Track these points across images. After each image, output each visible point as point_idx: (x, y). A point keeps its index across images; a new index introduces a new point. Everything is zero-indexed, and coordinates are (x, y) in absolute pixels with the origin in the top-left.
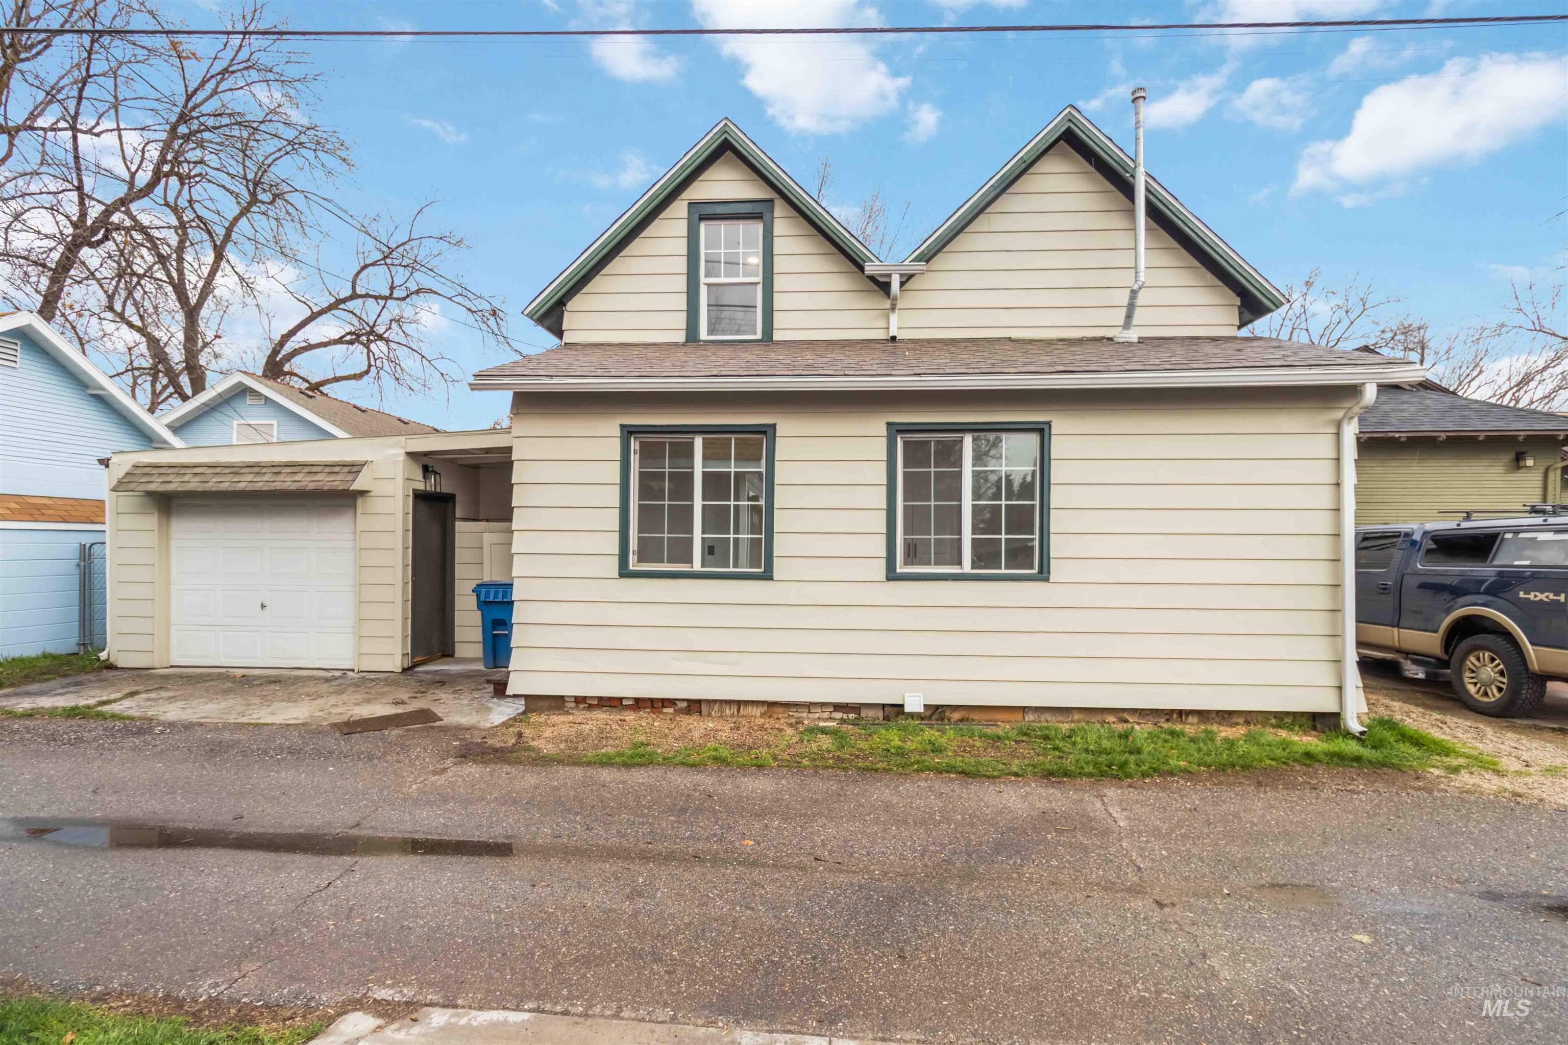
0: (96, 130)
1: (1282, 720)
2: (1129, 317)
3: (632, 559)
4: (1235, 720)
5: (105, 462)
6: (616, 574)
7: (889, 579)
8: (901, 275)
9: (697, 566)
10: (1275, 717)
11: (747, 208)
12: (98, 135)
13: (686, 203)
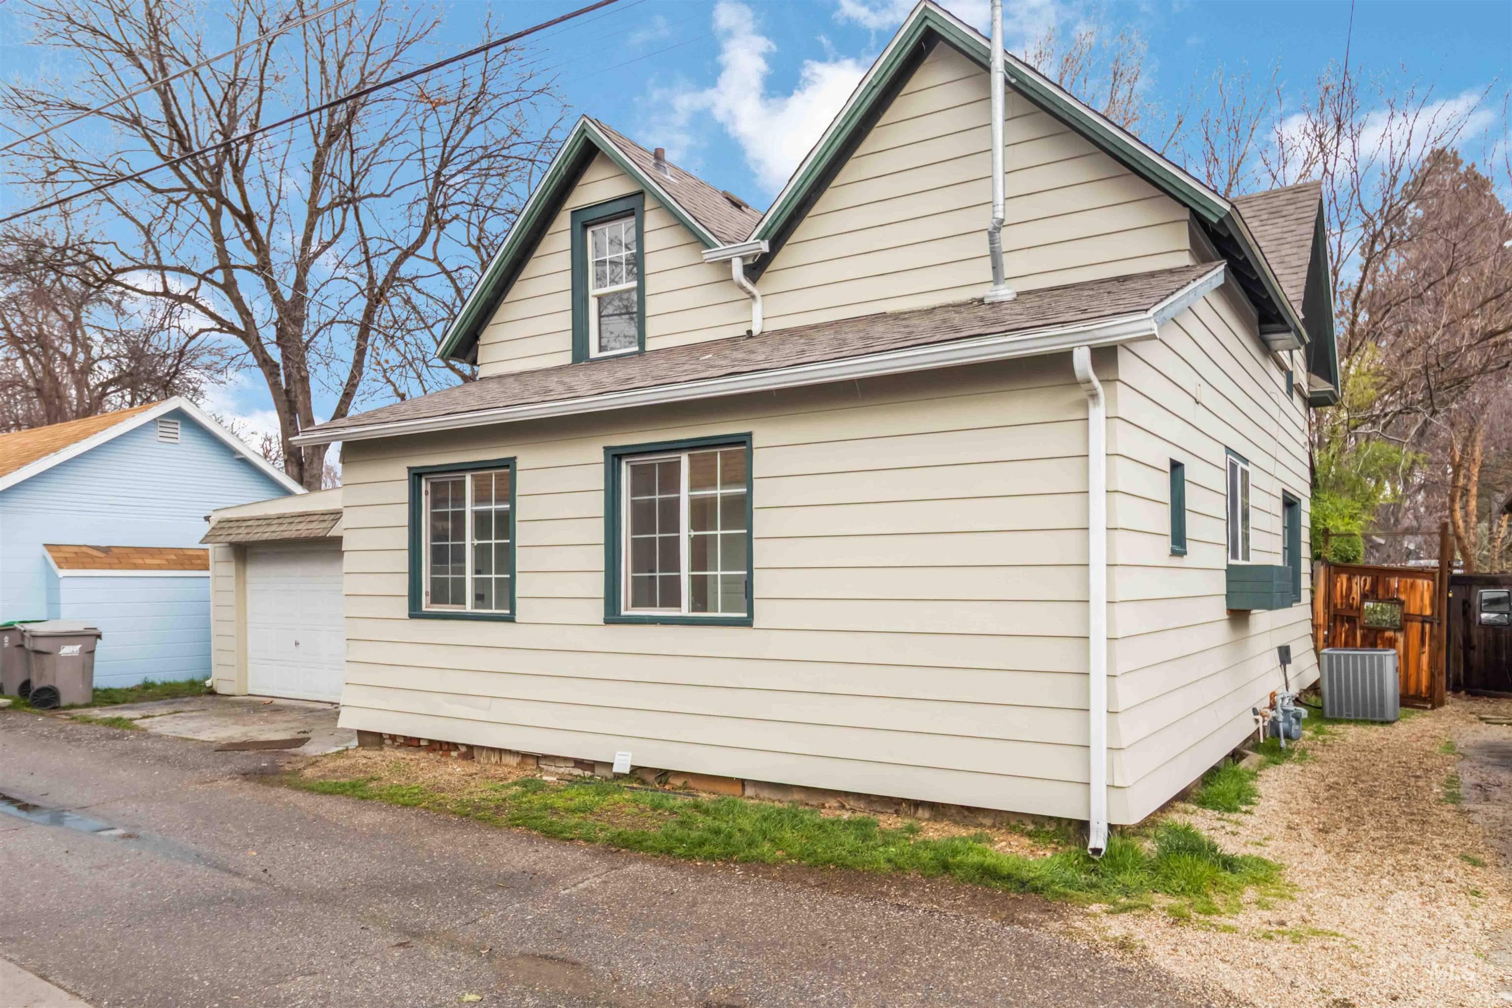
0: (387, 193)
1: (1043, 826)
2: (996, 267)
3: (425, 600)
4: (981, 820)
5: (207, 519)
6: (405, 612)
7: (607, 622)
8: (744, 258)
9: (469, 607)
10: (1034, 822)
11: (621, 206)
12: (388, 196)
13: (569, 213)
